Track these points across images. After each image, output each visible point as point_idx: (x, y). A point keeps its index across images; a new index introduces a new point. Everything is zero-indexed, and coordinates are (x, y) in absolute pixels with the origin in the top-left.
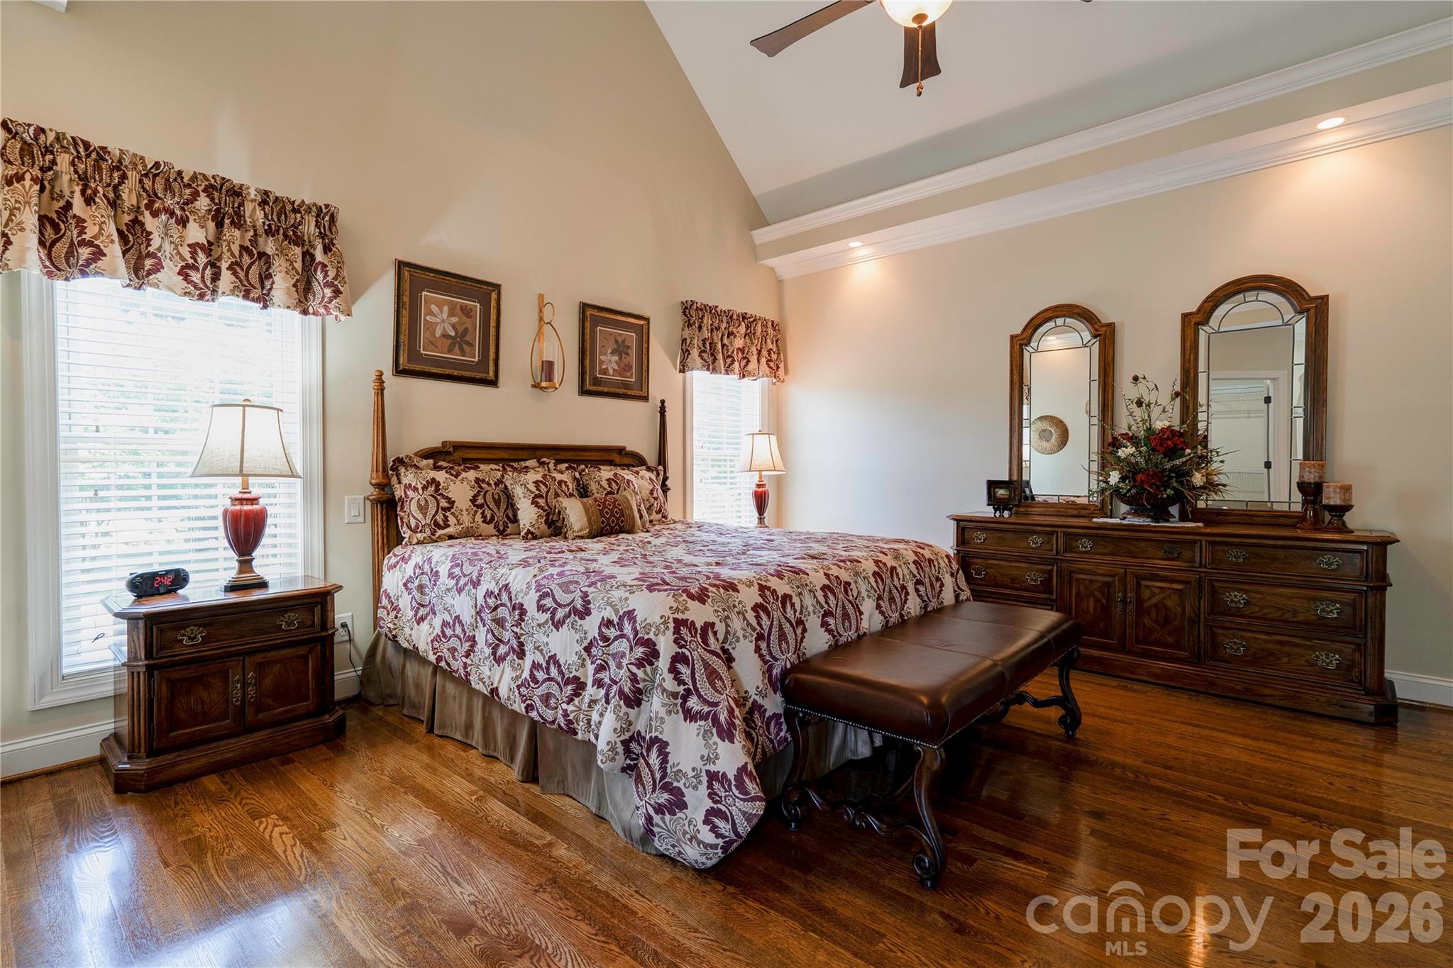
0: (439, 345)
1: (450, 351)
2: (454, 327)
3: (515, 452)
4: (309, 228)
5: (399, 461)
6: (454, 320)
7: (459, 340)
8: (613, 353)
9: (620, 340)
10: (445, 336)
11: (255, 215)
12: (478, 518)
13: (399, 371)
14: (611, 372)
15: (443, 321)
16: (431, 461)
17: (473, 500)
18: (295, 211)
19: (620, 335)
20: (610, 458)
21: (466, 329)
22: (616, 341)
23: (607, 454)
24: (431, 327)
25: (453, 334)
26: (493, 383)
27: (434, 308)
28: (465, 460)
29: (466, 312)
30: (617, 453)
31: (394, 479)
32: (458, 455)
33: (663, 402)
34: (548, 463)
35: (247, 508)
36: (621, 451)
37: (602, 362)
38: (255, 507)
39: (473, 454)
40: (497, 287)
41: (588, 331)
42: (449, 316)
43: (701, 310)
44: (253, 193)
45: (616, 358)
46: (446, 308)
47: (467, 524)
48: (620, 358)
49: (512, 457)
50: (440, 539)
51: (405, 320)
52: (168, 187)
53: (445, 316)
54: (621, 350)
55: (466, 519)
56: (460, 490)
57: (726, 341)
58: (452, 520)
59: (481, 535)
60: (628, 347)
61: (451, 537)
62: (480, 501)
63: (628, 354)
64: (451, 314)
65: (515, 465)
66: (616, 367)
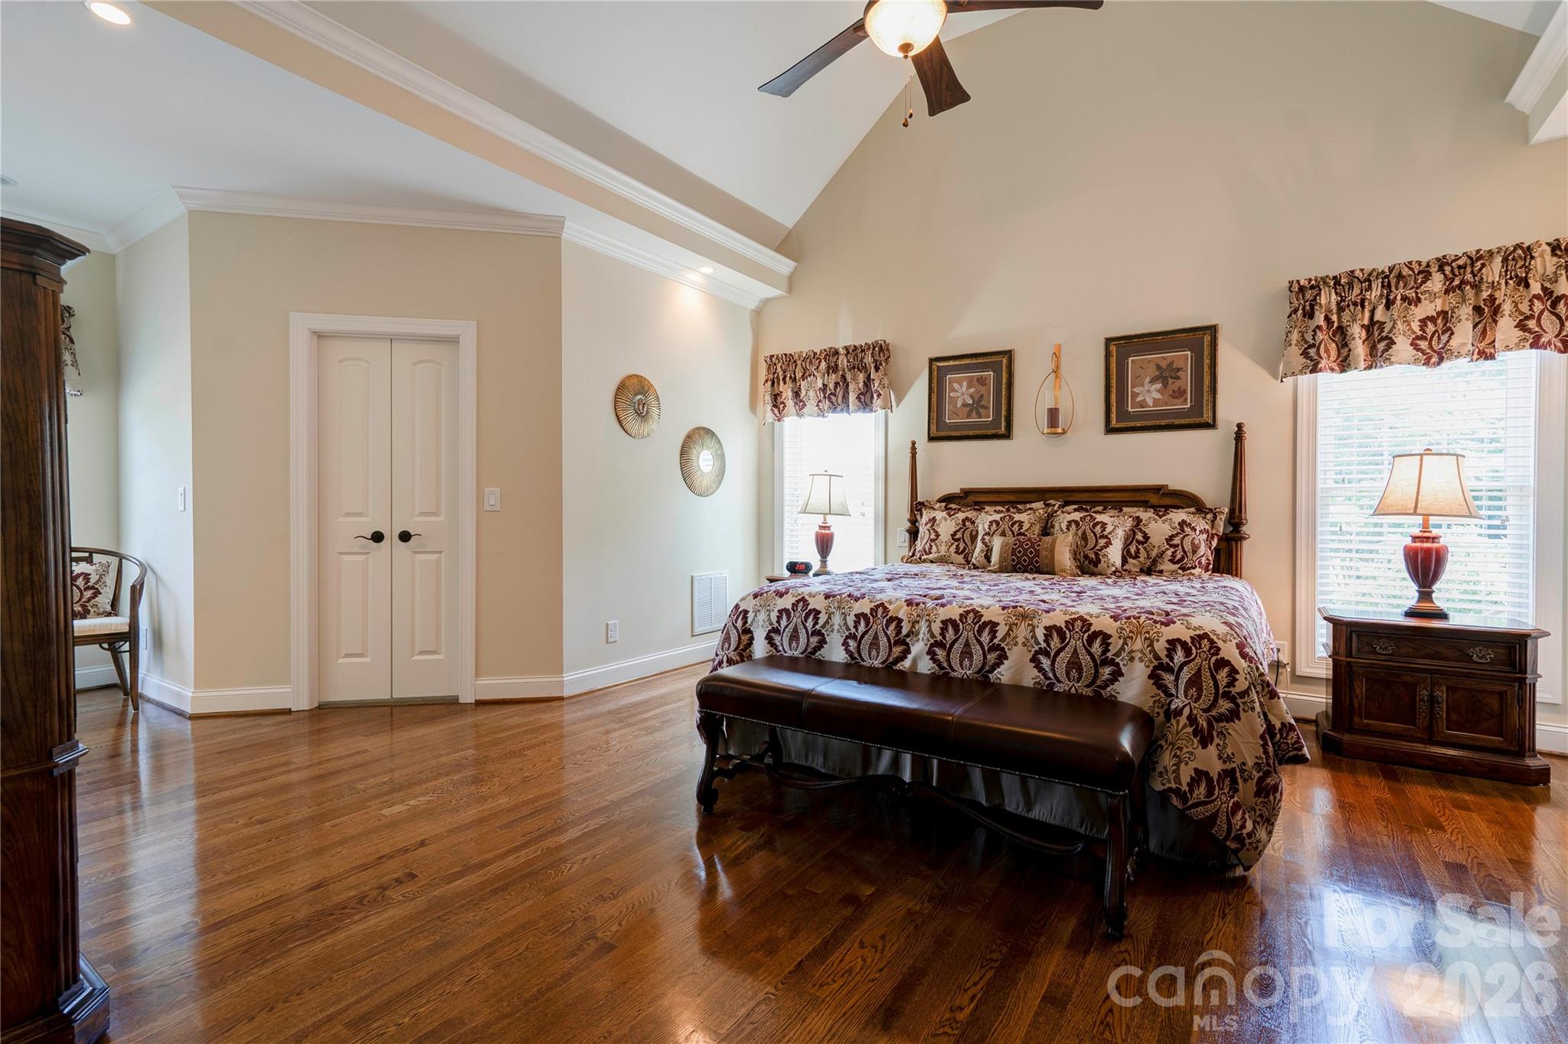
0: (960, 414)
1: (968, 416)
2: (972, 396)
3: (1022, 495)
4: (869, 359)
5: (922, 504)
6: (972, 390)
7: (977, 406)
8: (1152, 381)
9: (1164, 364)
10: (965, 405)
11: (843, 362)
12: (953, 549)
13: (932, 439)
14: (1150, 402)
15: (963, 394)
16: (944, 504)
17: (953, 535)
18: (863, 351)
19: (1164, 358)
20: (1142, 499)
21: (982, 396)
22: (1159, 367)
23: (1139, 494)
24: (953, 400)
25: (971, 402)
26: (1007, 435)
27: (956, 386)
28: (976, 503)
29: (982, 381)
30: (1154, 493)
31: (918, 517)
32: (971, 499)
33: (1240, 426)
34: (1054, 505)
35: (823, 531)
36: (1157, 490)
37: (1135, 395)
38: (827, 531)
39: (983, 498)
40: (1009, 354)
41: (1113, 365)
42: (967, 389)
43: (1312, 287)
44: (841, 350)
45: (1159, 386)
46: (965, 383)
47: (943, 553)
48: (1165, 385)
49: (1021, 500)
50: (925, 561)
51: (934, 399)
52: (811, 362)
53: (964, 390)
54: (1166, 375)
55: (943, 549)
56: (947, 526)
57: (1379, 315)
58: (934, 549)
59: (952, 563)
60: (1179, 370)
61: (932, 562)
62: (959, 535)
63: (1178, 378)
64: (969, 386)
65: (1019, 506)
66: (1158, 396)
